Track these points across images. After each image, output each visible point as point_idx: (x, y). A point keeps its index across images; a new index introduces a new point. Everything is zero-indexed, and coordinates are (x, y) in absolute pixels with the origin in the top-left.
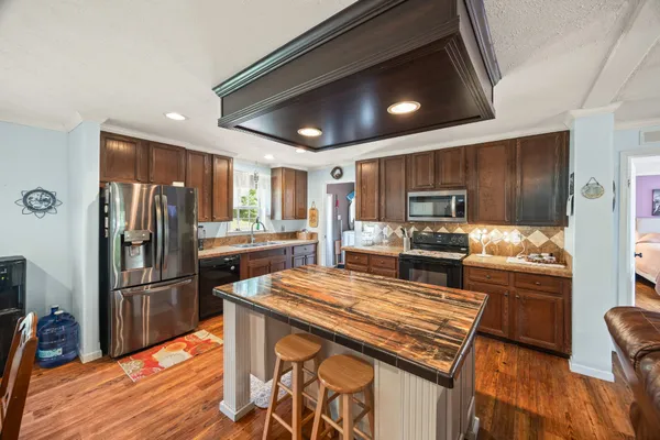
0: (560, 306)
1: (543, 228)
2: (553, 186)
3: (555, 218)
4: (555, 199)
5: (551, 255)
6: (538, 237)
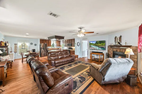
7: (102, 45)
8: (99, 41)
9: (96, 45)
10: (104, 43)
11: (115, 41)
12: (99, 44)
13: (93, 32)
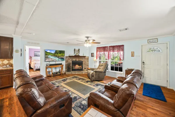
0: (11, 76)
1: (7, 59)
2: (9, 49)
3: (10, 57)
4: (10, 52)
5: (9, 65)
6: (6, 62)
7: (62, 55)
8: (59, 51)
9: (55, 55)
10: (63, 53)
11: (74, 52)
12: (59, 54)
13: (100, 43)
